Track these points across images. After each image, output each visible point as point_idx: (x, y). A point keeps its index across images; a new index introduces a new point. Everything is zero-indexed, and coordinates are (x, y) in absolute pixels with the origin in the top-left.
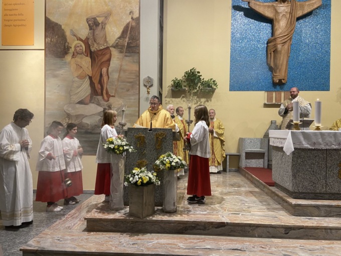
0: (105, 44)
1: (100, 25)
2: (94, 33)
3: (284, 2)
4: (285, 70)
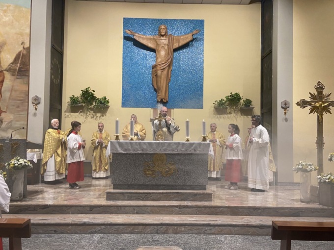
3: (163, 36)
4: (166, 91)
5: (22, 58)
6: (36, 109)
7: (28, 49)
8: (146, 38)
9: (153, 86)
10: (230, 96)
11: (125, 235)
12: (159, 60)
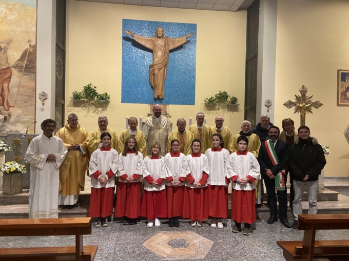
1: (3, 50)
4: (162, 89)
8: (144, 39)
9: (150, 84)
10: (219, 94)
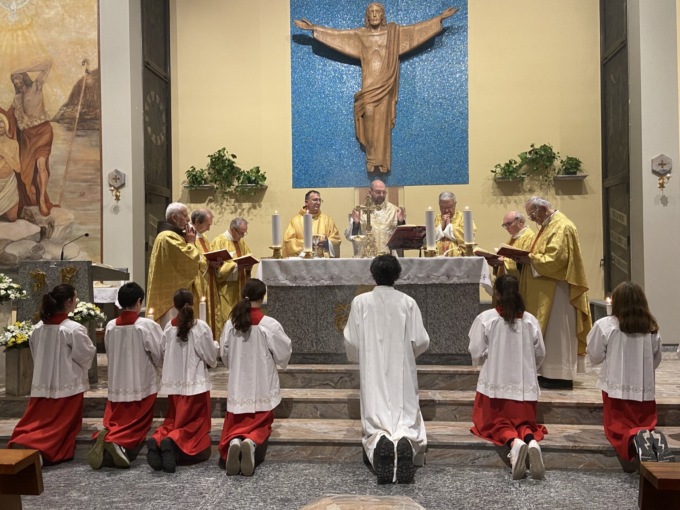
0: (43, 117)
2: (23, 98)
3: (375, 27)
4: (385, 149)
5: (85, 93)
6: (117, 198)
7: (96, 74)
8: (339, 35)
9: (357, 139)
10: (530, 152)
11: (295, 465)
12: (369, 81)
